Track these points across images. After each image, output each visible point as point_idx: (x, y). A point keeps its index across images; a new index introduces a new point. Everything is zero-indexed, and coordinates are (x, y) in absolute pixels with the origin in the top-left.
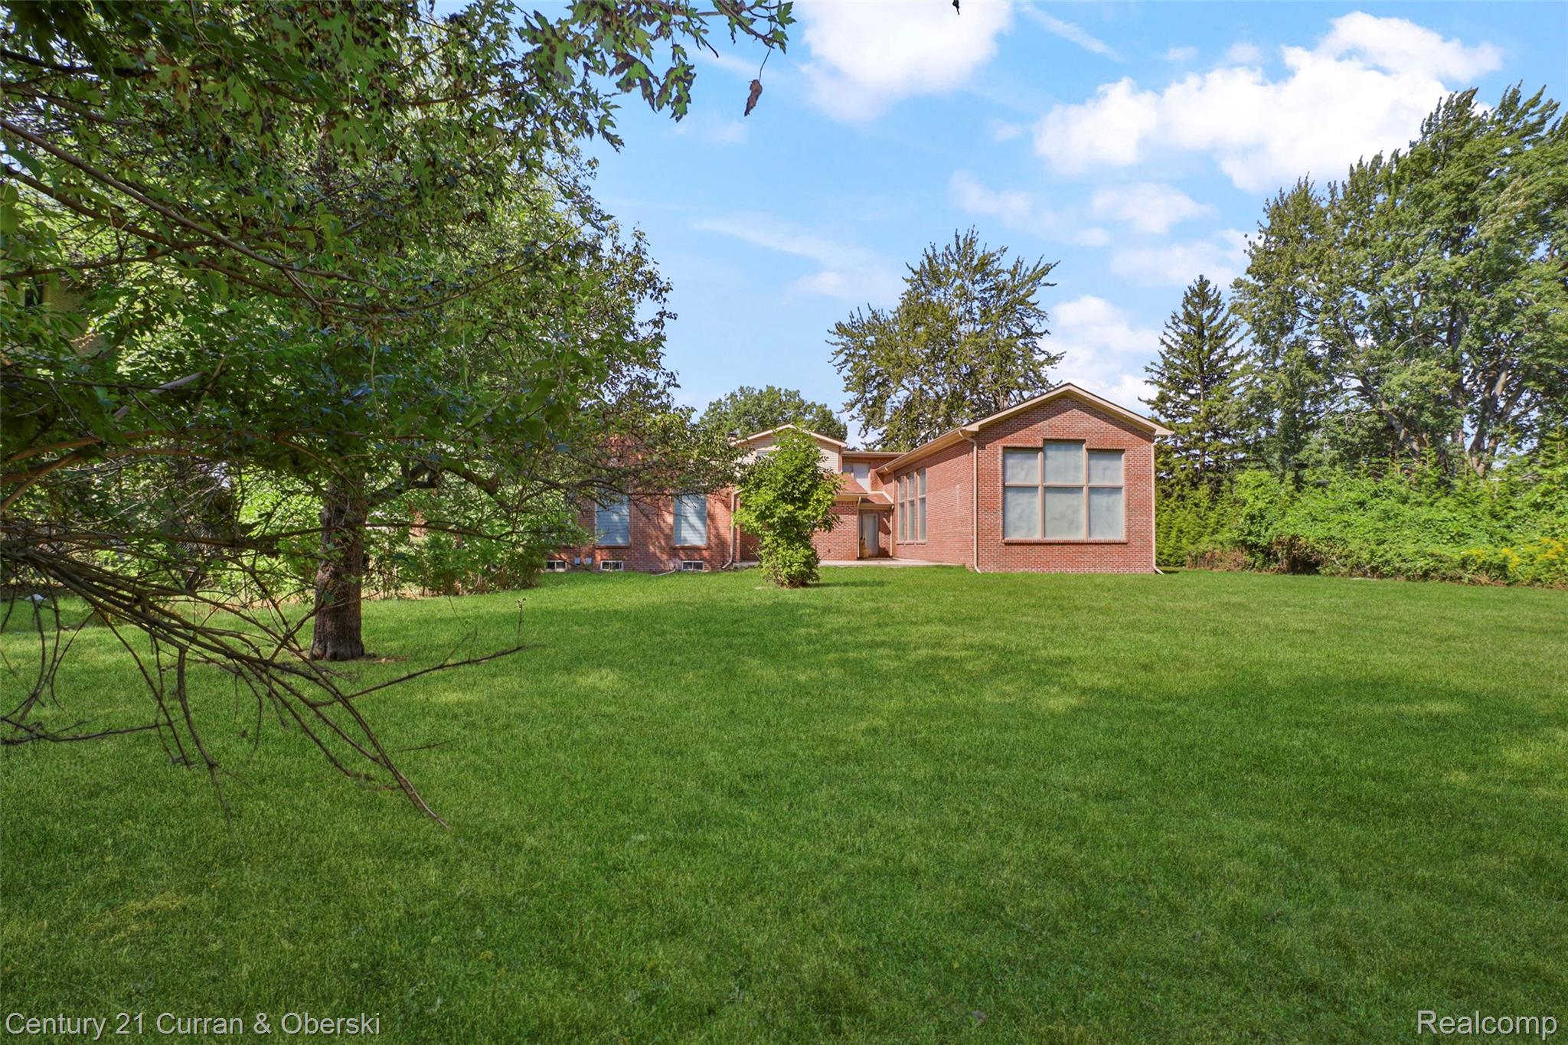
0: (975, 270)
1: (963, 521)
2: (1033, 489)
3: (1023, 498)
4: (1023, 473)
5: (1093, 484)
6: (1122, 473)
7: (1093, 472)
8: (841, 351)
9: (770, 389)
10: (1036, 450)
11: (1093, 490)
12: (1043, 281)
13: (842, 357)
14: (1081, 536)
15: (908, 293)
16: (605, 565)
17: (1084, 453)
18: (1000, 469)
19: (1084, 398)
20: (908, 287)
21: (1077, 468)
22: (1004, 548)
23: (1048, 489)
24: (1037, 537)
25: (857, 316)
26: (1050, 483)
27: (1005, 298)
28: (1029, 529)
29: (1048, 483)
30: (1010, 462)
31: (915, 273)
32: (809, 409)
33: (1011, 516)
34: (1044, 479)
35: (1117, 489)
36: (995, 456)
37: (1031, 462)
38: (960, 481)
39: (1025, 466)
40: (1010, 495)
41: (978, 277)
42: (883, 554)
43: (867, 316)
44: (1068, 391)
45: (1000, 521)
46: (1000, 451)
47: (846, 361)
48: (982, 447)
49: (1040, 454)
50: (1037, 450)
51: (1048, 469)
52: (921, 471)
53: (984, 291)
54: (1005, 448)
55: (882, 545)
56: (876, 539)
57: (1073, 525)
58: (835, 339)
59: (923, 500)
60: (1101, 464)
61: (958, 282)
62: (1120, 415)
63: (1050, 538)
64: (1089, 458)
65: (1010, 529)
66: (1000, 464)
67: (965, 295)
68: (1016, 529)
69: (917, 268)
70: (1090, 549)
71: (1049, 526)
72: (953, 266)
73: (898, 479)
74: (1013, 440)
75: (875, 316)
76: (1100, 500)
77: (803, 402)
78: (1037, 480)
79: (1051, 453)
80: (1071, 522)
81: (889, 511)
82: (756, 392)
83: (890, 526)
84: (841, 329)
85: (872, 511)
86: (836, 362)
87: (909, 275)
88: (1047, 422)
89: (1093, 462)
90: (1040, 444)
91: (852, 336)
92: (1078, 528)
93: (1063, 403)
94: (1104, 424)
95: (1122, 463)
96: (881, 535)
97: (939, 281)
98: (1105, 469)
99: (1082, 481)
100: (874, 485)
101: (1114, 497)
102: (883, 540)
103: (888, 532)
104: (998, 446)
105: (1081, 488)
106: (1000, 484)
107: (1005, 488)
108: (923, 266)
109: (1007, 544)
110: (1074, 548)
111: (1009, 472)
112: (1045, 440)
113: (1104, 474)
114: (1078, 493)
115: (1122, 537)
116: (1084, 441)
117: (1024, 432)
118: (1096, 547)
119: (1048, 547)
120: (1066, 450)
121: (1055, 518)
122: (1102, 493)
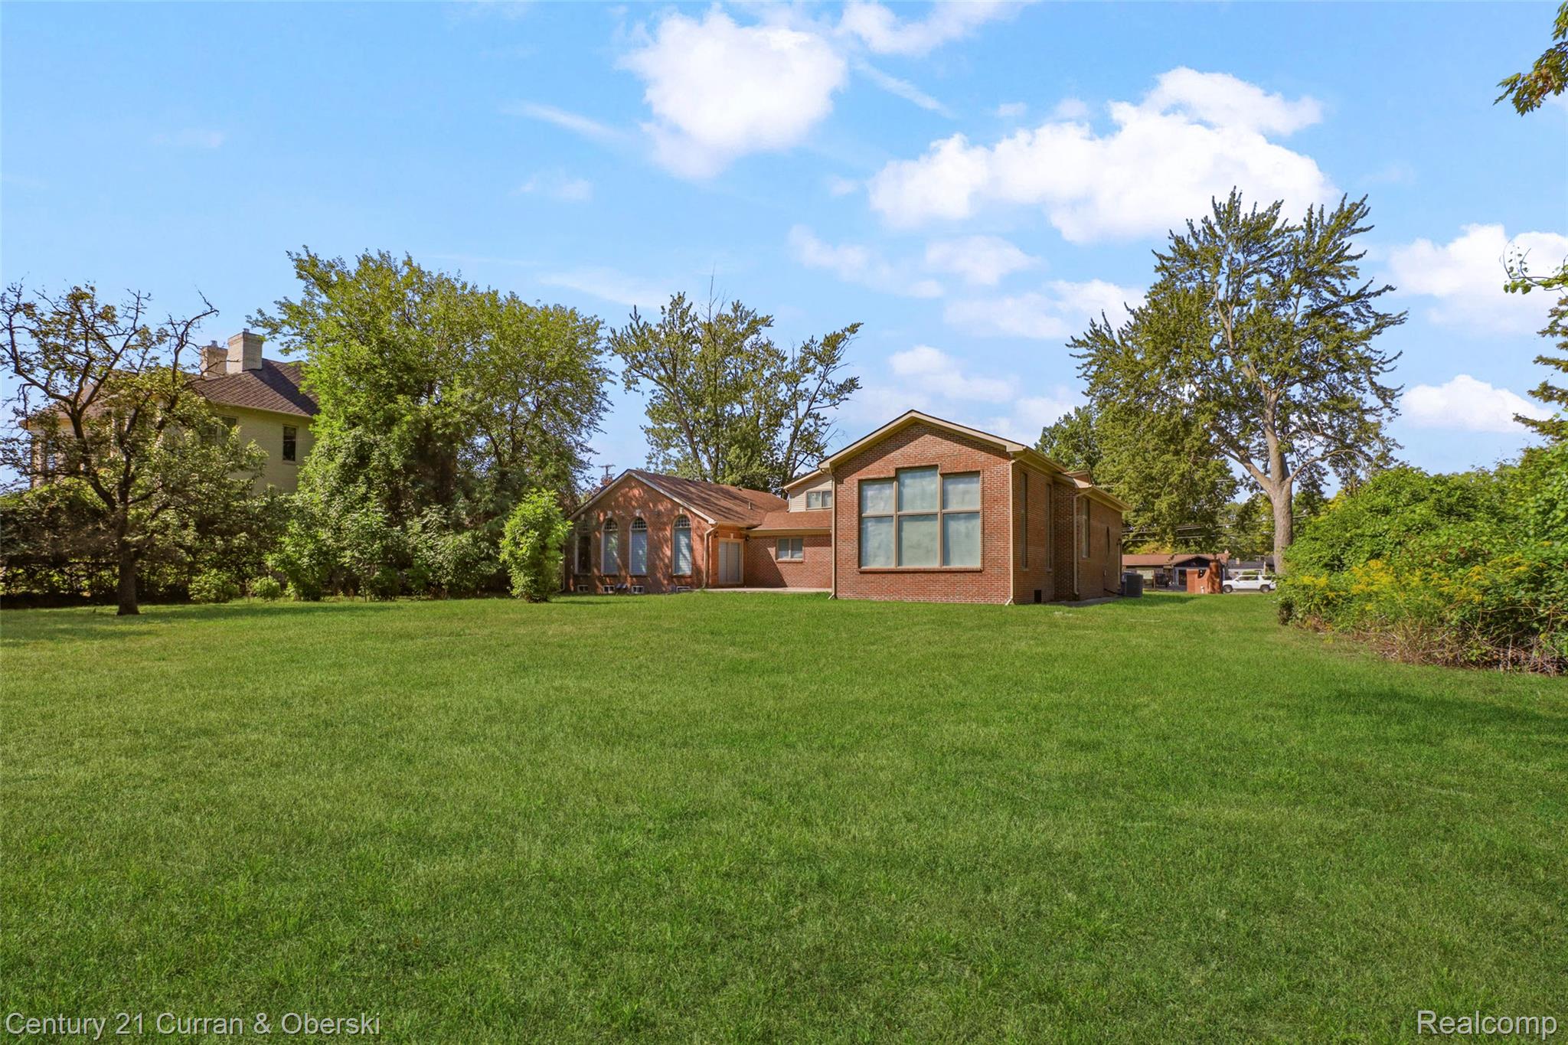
2: (889, 518)
3: (878, 528)
4: (882, 503)
5: (947, 510)
6: (977, 496)
7: (947, 497)
11: (947, 516)
14: (936, 564)
17: (937, 479)
18: (856, 500)
21: (933, 495)
22: (860, 577)
23: (901, 518)
24: (892, 565)
26: (905, 510)
28: (886, 558)
29: (902, 512)
30: (866, 494)
34: (898, 507)
35: (973, 514)
36: (852, 489)
37: (885, 492)
39: (881, 496)
40: (866, 526)
44: (914, 418)
45: (856, 551)
46: (856, 484)
48: (840, 482)
49: (894, 483)
50: (891, 479)
51: (903, 497)
54: (860, 481)
57: (927, 552)
60: (955, 488)
63: (905, 567)
64: (943, 484)
65: (866, 559)
66: (856, 497)
68: (873, 558)
70: (942, 577)
71: (903, 555)
74: (866, 473)
76: (954, 527)
78: (892, 509)
79: (904, 481)
87: (1158, 262)
88: (899, 451)
89: (947, 487)
90: (893, 474)
93: (915, 430)
94: (958, 447)
95: (977, 485)
98: (963, 493)
99: (936, 507)
101: (969, 523)
104: (855, 479)
105: (935, 515)
106: (856, 515)
107: (861, 520)
109: (861, 573)
110: (926, 577)
111: (865, 503)
112: (897, 470)
113: (963, 499)
114: (932, 520)
115: (978, 565)
116: (935, 467)
117: (876, 465)
118: (948, 575)
119: (900, 576)
120: (921, 477)
121: (911, 547)
122: (959, 519)
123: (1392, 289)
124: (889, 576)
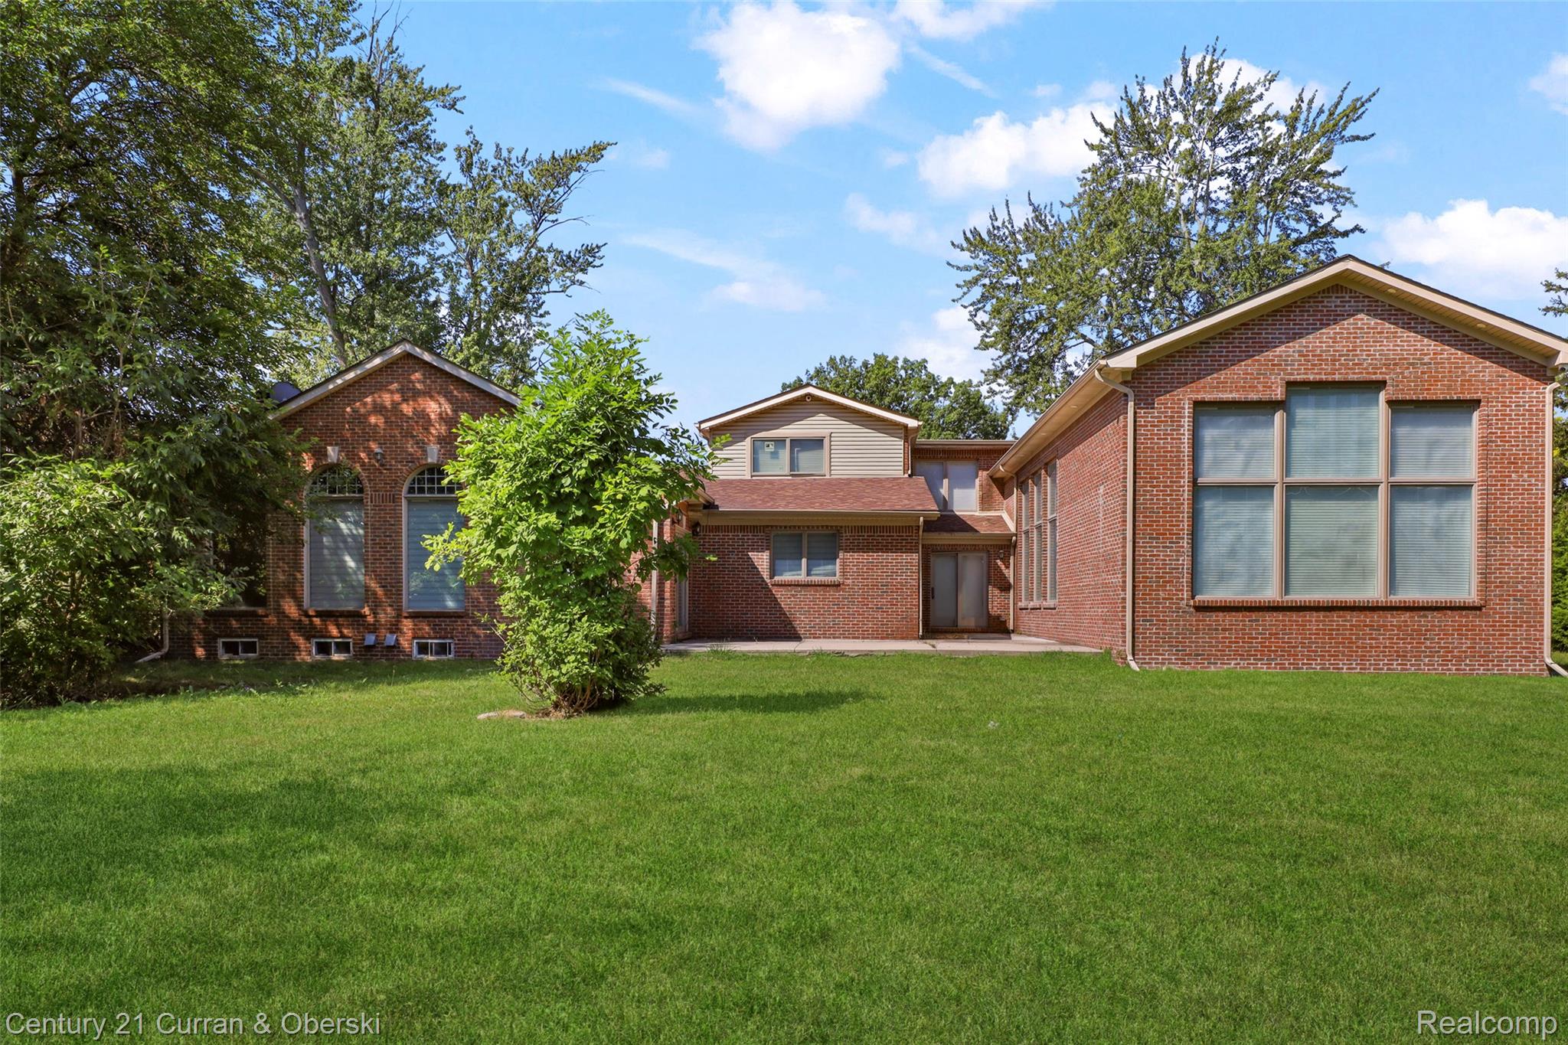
0: (1219, 120)
1: (1108, 559)
2: (1263, 490)
3: (1242, 511)
4: (1240, 457)
5: (1403, 476)
6: (1473, 452)
7: (1403, 453)
8: (975, 282)
9: (880, 359)
10: (1269, 406)
11: (1401, 491)
12: (1347, 133)
13: (977, 292)
14: (1374, 591)
15: (1094, 170)
16: (423, 649)
17: (1381, 411)
18: (1186, 449)
19: (1382, 288)
20: (1094, 158)
21: (1364, 445)
22: (1194, 617)
23: (1294, 491)
24: (1271, 593)
25: (1002, 215)
26: (1302, 475)
27: (1276, 170)
28: (1252, 577)
29: (1296, 478)
30: (1209, 434)
31: (1106, 133)
32: (943, 388)
33: (1213, 549)
34: (1287, 467)
35: (1458, 490)
36: (1175, 421)
37: (1257, 434)
38: (1105, 478)
39: (1245, 442)
40: (1209, 506)
41: (1223, 133)
42: (997, 627)
43: (1022, 217)
44: (1346, 274)
45: (1185, 561)
46: (1187, 411)
47: (984, 298)
48: (1145, 401)
49: (1279, 417)
50: (1274, 405)
51: (1297, 447)
52: (1050, 467)
53: (1236, 158)
54: (1198, 404)
55: (994, 609)
56: (984, 601)
57: (1354, 567)
58: (965, 258)
59: (1053, 521)
60: (1420, 434)
61: (1186, 145)
62: (1470, 323)
63: (1297, 596)
64: (1394, 423)
65: (1208, 577)
66: (1186, 439)
67: (1195, 169)
68: (1223, 577)
69: (1109, 124)
70: (1393, 619)
71: (1298, 571)
72: (1177, 117)
73: (1023, 486)
74: (1211, 389)
75: (1039, 218)
76: (1418, 514)
77: (933, 379)
78: (1271, 471)
79: (1303, 413)
80: (1350, 562)
81: (1006, 546)
82: (858, 365)
83: (1010, 574)
84: (975, 242)
85: (974, 548)
86: (967, 301)
87: (1096, 136)
88: (1296, 345)
89: (1402, 431)
90: (1279, 393)
91: (993, 252)
92: (1365, 575)
93: (1333, 302)
94: (1429, 346)
95: (1473, 429)
96: (994, 592)
97: (1151, 146)
98: (1433, 445)
99: (1377, 472)
100: (986, 502)
101: (1450, 507)
102: (996, 602)
103: (1005, 587)
104: (1184, 399)
105: (1373, 487)
106: (1185, 481)
107: (1198, 490)
108: (1119, 120)
109: (1201, 608)
110: (1354, 618)
111: (1207, 455)
112: (1290, 384)
113: (1429, 456)
114: (1366, 498)
115: (1469, 593)
116: (1381, 384)
117: (1239, 370)
118: (1406, 616)
119: (1294, 616)
120: (1339, 405)
121: (1311, 554)
122: (1423, 498)
123: (1362, 231)
124: (1269, 618)
